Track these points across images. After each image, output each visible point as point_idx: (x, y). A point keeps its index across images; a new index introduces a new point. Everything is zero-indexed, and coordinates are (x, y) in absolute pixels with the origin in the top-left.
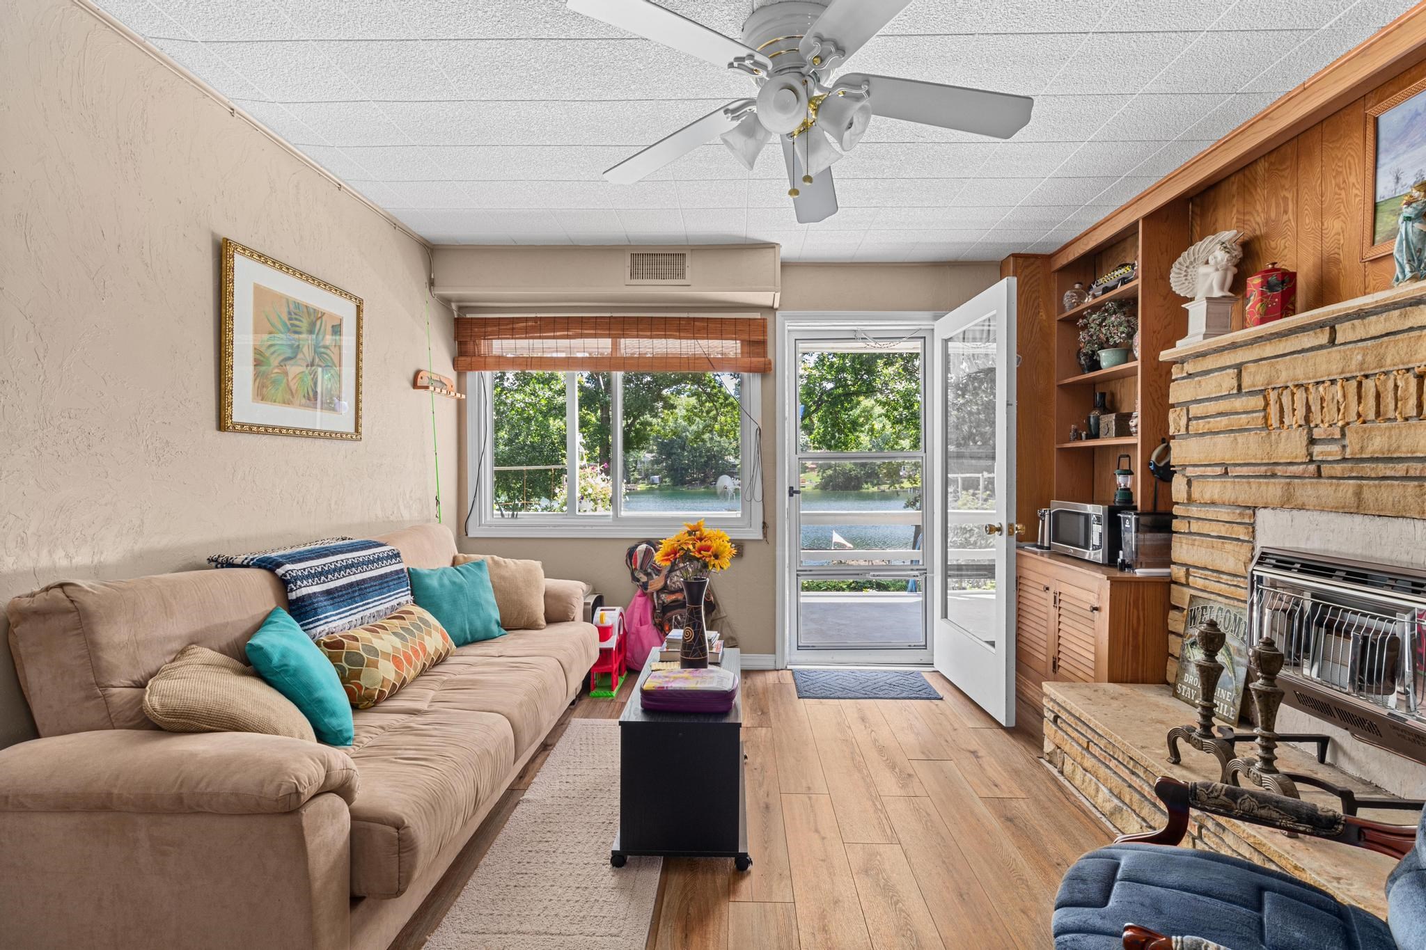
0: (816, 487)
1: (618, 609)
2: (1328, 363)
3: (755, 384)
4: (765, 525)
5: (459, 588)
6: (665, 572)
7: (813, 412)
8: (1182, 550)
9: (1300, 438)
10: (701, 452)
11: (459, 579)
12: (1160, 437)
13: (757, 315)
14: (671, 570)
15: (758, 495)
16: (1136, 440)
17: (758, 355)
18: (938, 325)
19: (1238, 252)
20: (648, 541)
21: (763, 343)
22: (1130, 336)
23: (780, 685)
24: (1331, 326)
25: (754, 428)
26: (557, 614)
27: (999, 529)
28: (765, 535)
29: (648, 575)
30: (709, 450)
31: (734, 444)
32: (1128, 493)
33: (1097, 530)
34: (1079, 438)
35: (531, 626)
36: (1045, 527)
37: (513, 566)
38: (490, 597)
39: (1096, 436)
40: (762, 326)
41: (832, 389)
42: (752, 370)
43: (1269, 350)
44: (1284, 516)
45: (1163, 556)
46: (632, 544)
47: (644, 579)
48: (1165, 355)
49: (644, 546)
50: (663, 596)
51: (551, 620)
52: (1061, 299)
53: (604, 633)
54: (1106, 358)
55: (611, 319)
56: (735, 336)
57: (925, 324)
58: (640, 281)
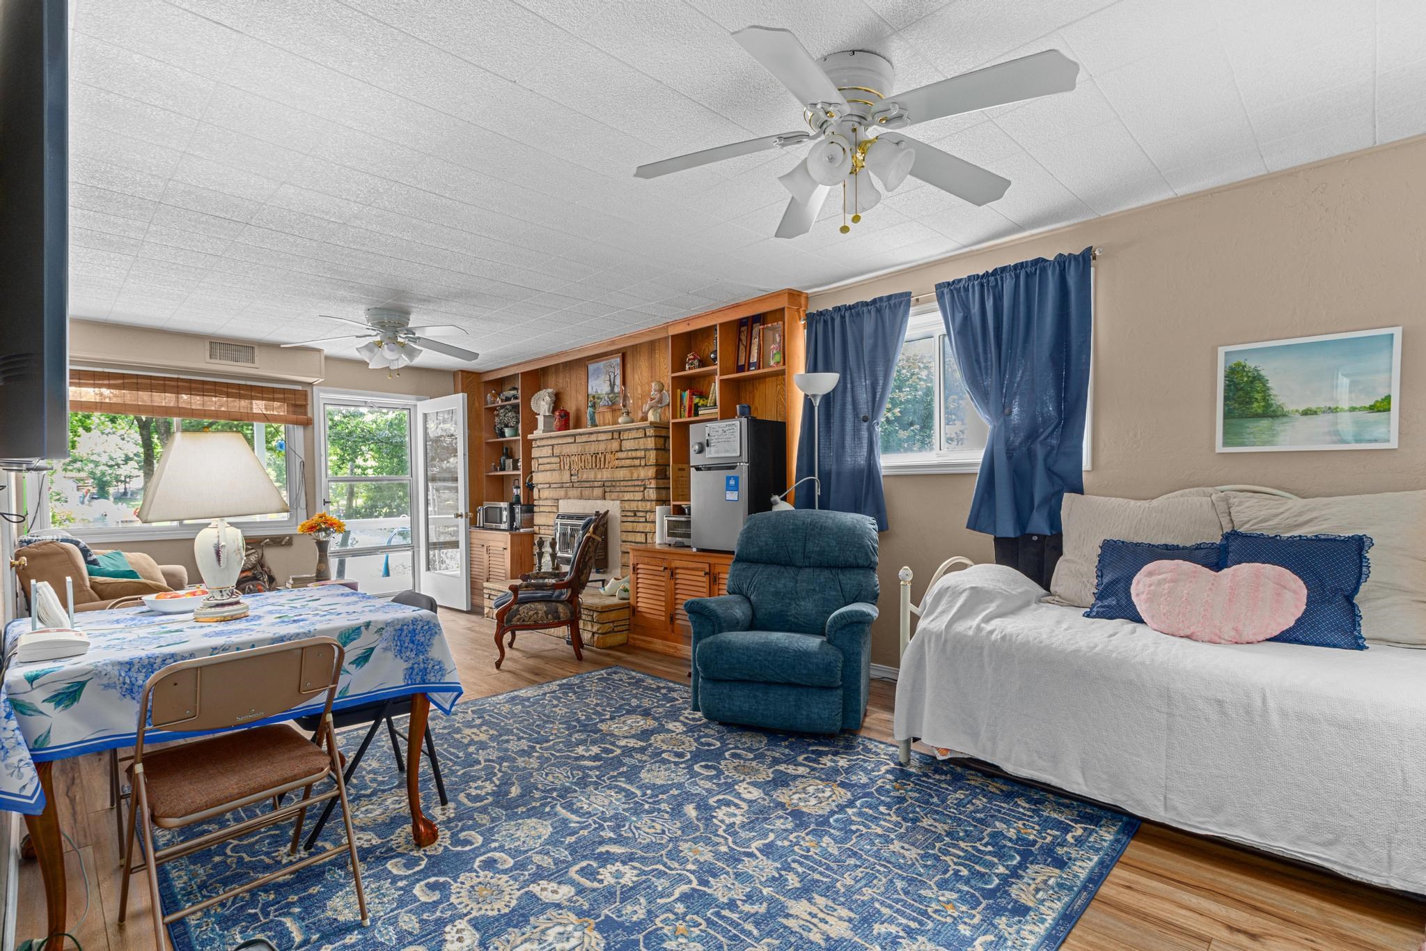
2: (573, 449)
3: (299, 432)
8: (538, 519)
9: (568, 474)
11: (112, 561)
12: (528, 471)
13: (299, 388)
15: (303, 503)
16: (520, 472)
17: (301, 414)
18: (421, 404)
19: (554, 398)
21: (305, 406)
22: (518, 423)
24: (574, 436)
25: (298, 461)
27: (461, 516)
32: (518, 497)
33: (505, 514)
34: (496, 470)
36: (480, 516)
39: (504, 470)
40: (305, 394)
42: (297, 423)
43: (560, 441)
44: (565, 501)
45: (531, 523)
48: (530, 437)
52: (486, 397)
54: (507, 431)
55: (178, 380)
56: (283, 400)
57: (413, 402)
58: (218, 361)
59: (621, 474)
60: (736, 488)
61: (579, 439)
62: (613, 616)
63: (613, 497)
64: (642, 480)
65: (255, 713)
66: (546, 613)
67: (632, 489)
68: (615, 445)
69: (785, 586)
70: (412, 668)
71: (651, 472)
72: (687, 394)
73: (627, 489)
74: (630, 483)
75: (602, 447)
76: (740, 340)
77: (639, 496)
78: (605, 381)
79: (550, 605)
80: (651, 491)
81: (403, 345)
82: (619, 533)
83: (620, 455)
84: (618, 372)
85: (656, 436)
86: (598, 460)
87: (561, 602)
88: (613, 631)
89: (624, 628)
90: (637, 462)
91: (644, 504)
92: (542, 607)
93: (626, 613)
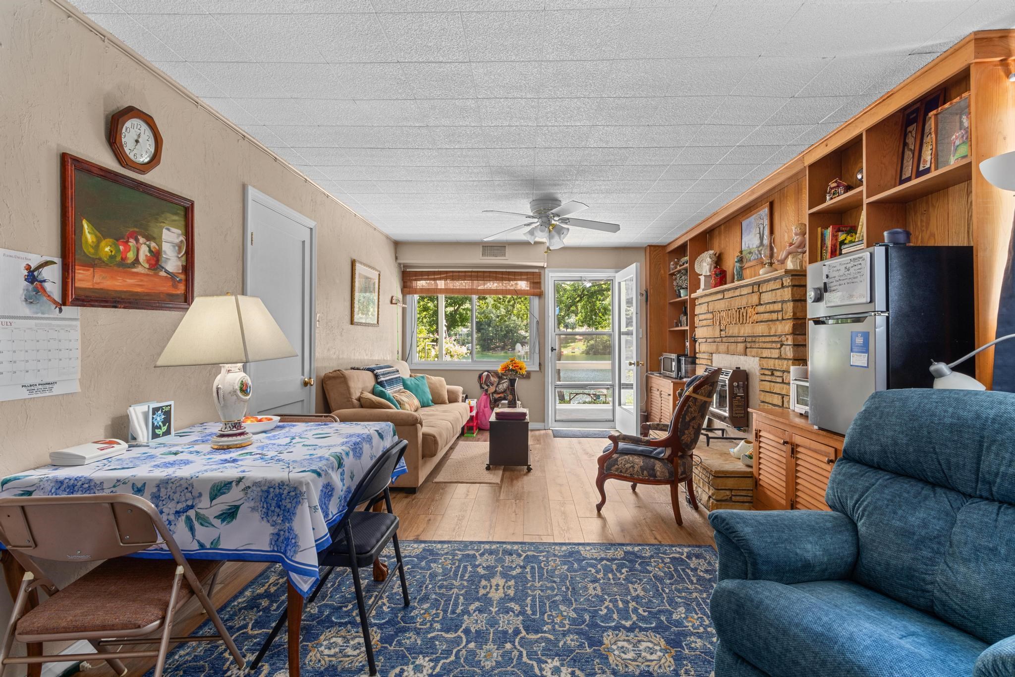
0: (583, 353)
1: (476, 400)
2: (721, 305)
3: (536, 301)
4: (540, 364)
5: (418, 385)
6: (495, 385)
7: (578, 301)
9: (719, 329)
10: (502, 328)
11: (417, 382)
12: (693, 327)
13: (537, 271)
14: (498, 384)
15: (537, 350)
16: (688, 328)
17: (537, 288)
18: (617, 275)
19: (715, 259)
20: (488, 371)
21: (539, 283)
22: (687, 285)
23: (546, 435)
24: (723, 291)
25: (535, 320)
26: (453, 399)
27: (634, 364)
28: (540, 369)
29: (488, 386)
30: (507, 326)
31: (525, 322)
32: (688, 349)
33: (674, 364)
34: (677, 326)
35: (443, 403)
37: (435, 379)
38: (428, 390)
39: (680, 325)
40: (539, 275)
41: (590, 287)
42: (535, 295)
43: (714, 298)
46: (481, 372)
47: (486, 387)
48: (695, 295)
49: (486, 373)
50: (495, 395)
51: (451, 401)
52: (669, 265)
53: (471, 409)
54: (682, 293)
55: (472, 272)
56: (527, 280)
57: (612, 274)
58: (486, 258)
59: (761, 329)
60: (865, 348)
61: (728, 295)
62: (730, 483)
63: (753, 354)
64: (780, 336)
65: (80, 554)
66: (642, 469)
67: (769, 345)
68: (754, 299)
69: (925, 525)
70: (278, 535)
71: (788, 327)
72: (829, 232)
73: (765, 345)
74: (768, 339)
75: (742, 302)
76: (905, 144)
77: (775, 354)
78: (755, 235)
79: (647, 460)
80: (788, 348)
81: (554, 227)
82: (758, 392)
83: (761, 309)
84: (766, 222)
85: (794, 286)
86: (741, 316)
87: (659, 459)
88: (730, 500)
89: (745, 499)
90: (774, 316)
91: (780, 362)
92: (639, 461)
93: (748, 483)
